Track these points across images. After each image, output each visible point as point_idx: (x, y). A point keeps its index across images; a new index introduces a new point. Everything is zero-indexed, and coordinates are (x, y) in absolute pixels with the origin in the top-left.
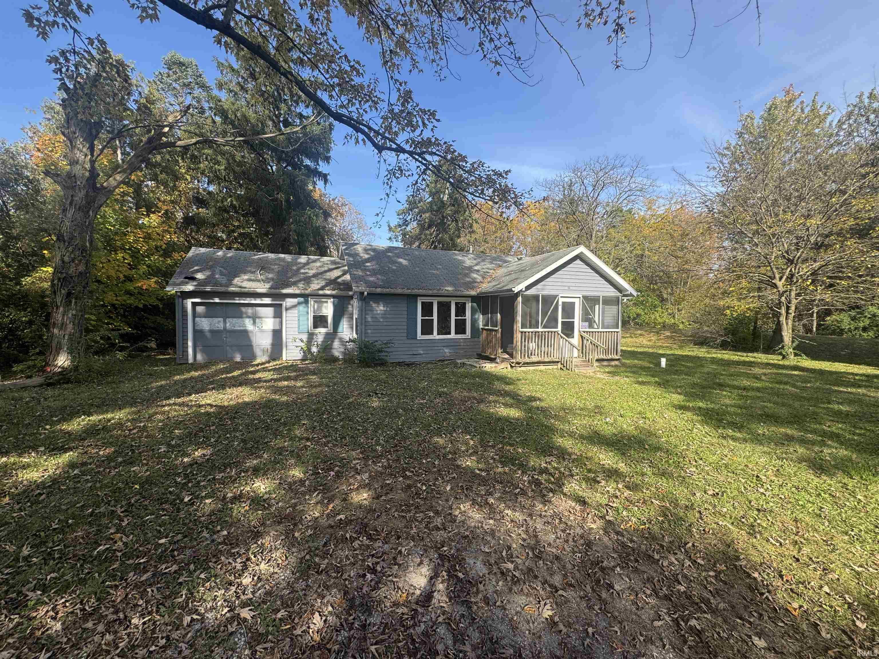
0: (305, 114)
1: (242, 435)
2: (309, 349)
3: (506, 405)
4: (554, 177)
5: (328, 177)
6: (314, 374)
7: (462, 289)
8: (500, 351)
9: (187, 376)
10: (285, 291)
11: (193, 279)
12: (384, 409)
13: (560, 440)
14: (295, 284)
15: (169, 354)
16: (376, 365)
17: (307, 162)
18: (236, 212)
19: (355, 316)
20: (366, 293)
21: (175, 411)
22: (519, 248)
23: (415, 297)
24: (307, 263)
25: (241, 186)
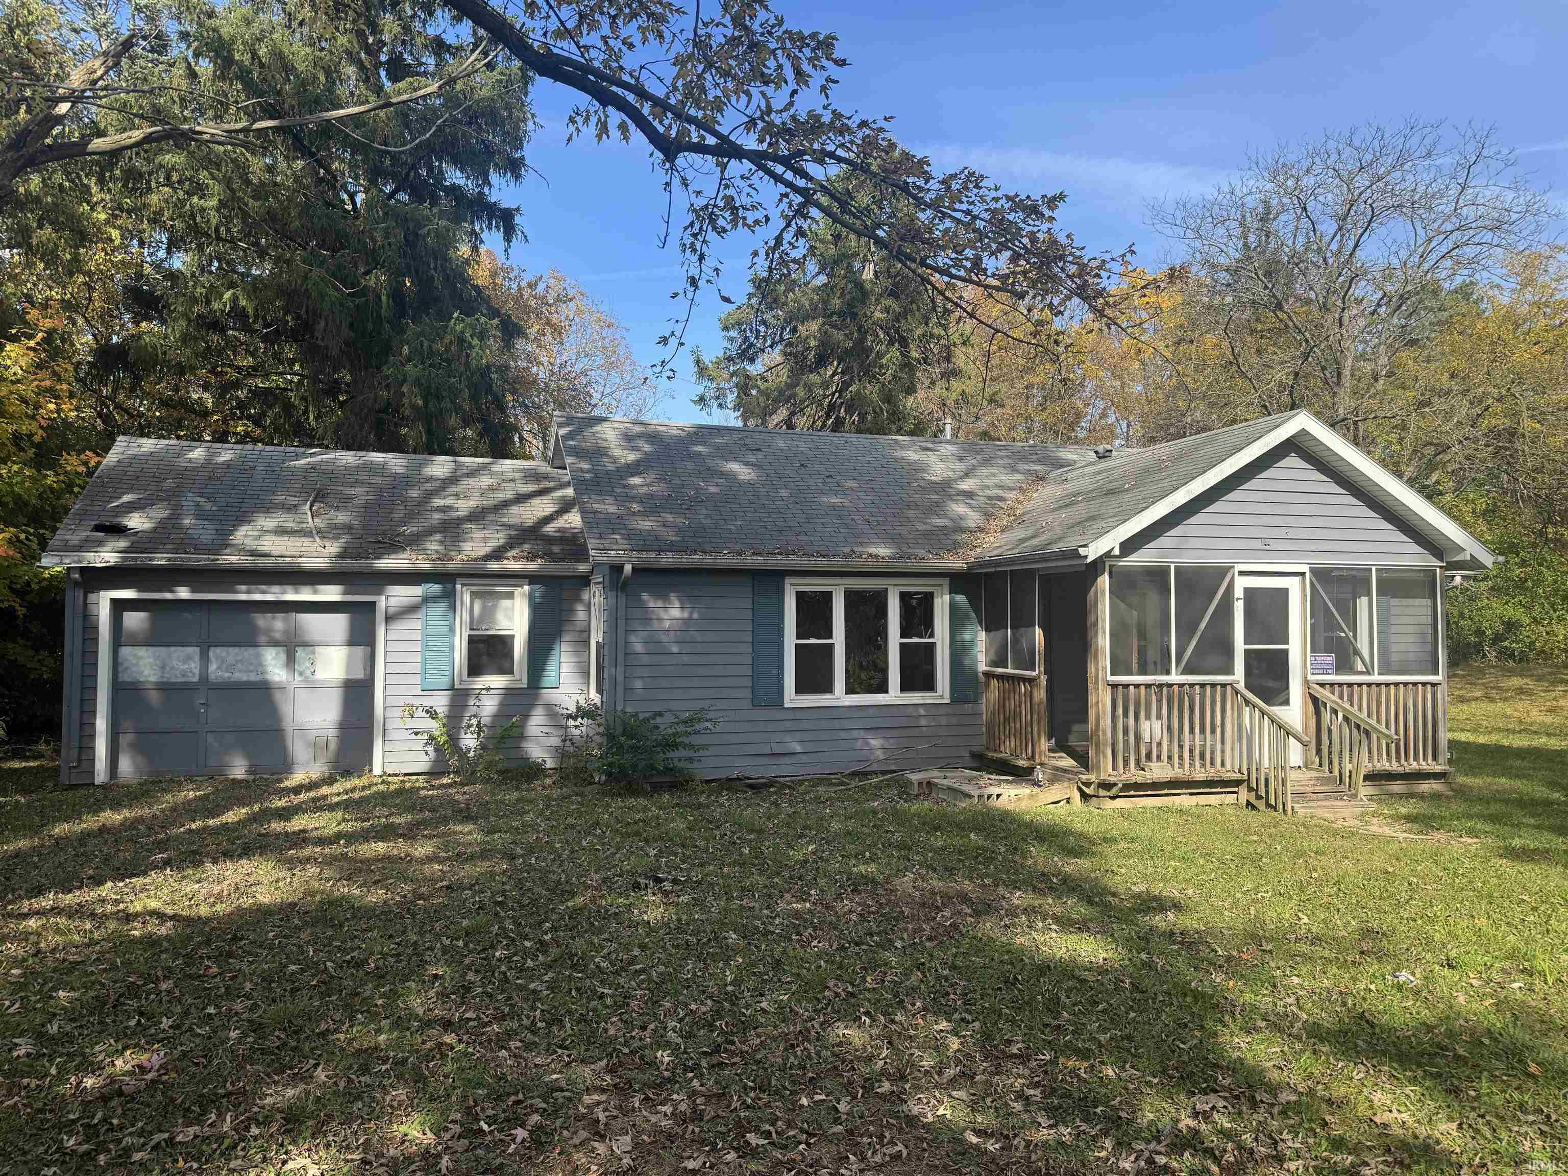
0: (450, 39)
1: (254, 1008)
2: (453, 739)
3: (1066, 924)
4: (1210, 193)
5: (517, 219)
6: (468, 818)
7: (922, 553)
8: (1044, 744)
9: (90, 822)
10: (387, 563)
11: (118, 530)
12: (680, 929)
13: (1241, 1040)
14: (415, 541)
15: (38, 756)
16: (657, 788)
17: (455, 176)
18: (247, 329)
19: (596, 637)
20: (628, 568)
21: (58, 931)
22: (1104, 415)
23: (775, 577)
24: (453, 479)
25: (262, 253)
